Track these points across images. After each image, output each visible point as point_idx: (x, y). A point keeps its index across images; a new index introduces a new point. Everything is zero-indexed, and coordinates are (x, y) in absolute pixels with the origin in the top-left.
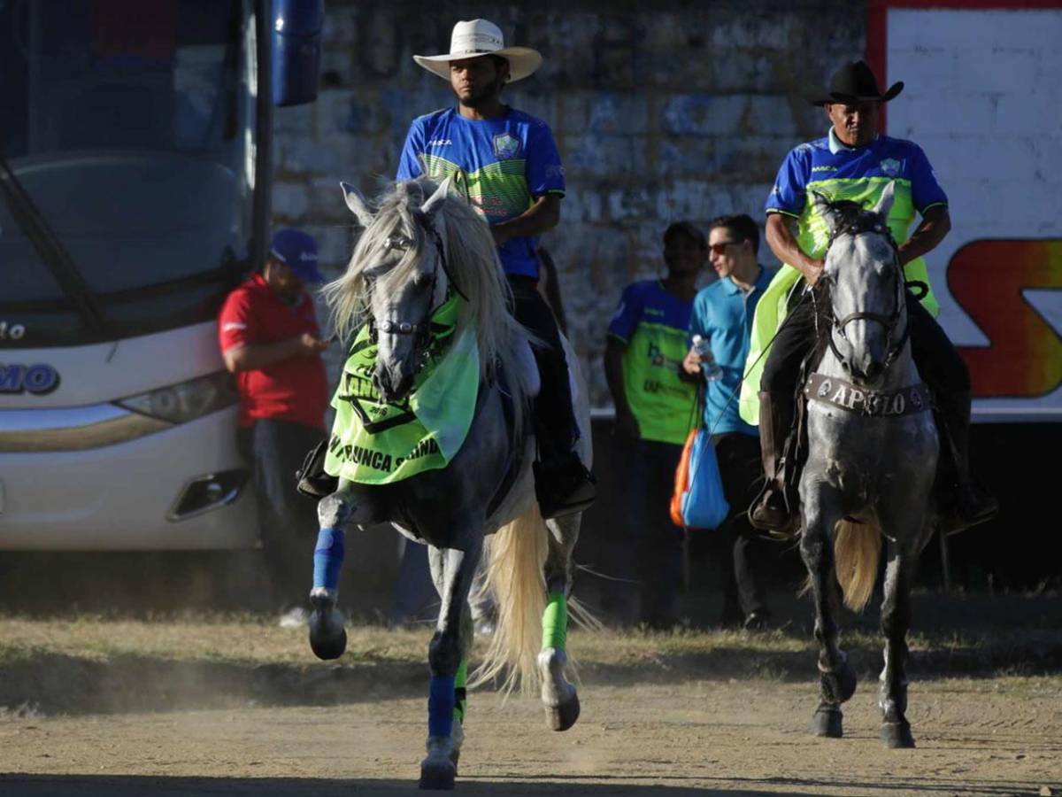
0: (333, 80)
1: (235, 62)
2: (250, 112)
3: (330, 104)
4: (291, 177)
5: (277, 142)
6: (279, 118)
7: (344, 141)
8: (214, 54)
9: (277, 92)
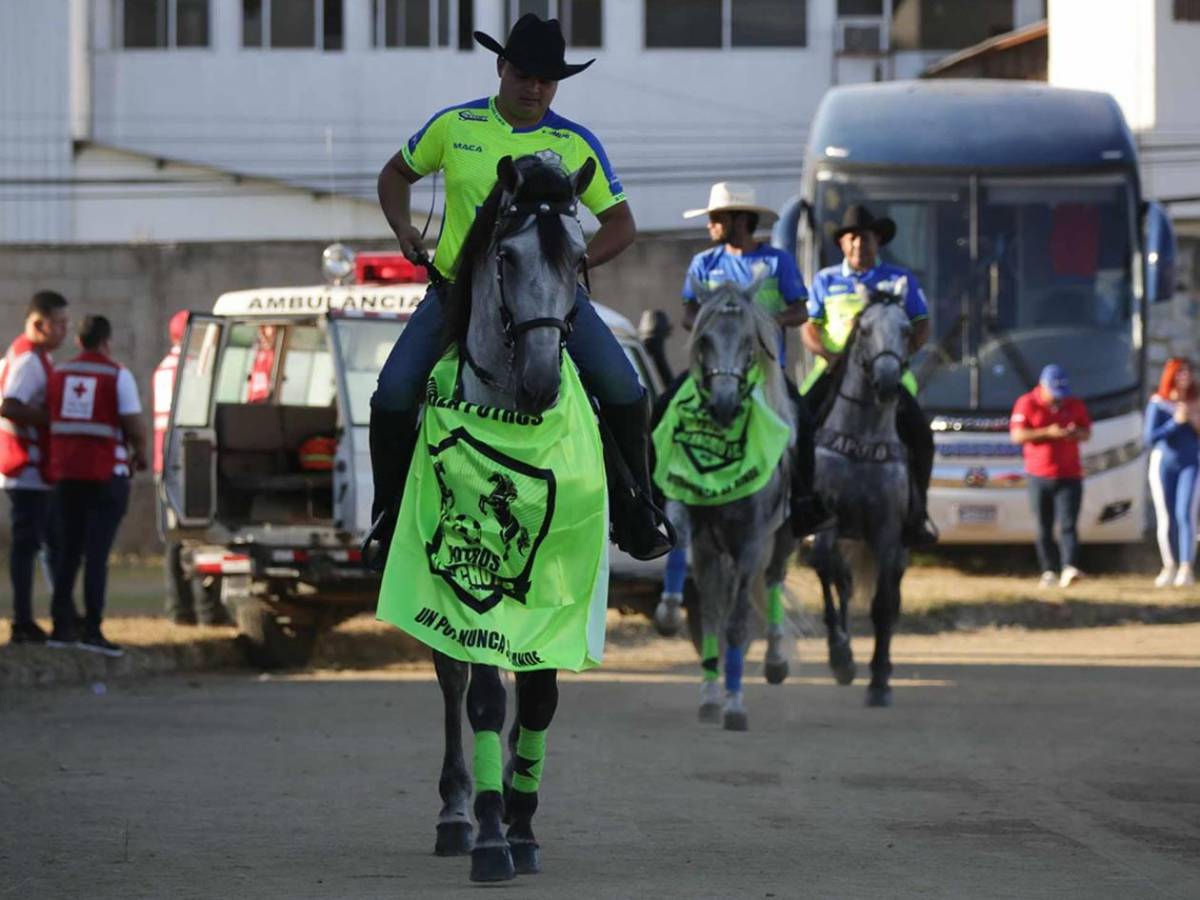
0: (1181, 288)
1: (1128, 279)
2: (1136, 306)
3: (1180, 302)
4: (1157, 340)
5: (1152, 323)
6: (1153, 309)
7: (1187, 322)
8: (1115, 275)
9: (1152, 294)
